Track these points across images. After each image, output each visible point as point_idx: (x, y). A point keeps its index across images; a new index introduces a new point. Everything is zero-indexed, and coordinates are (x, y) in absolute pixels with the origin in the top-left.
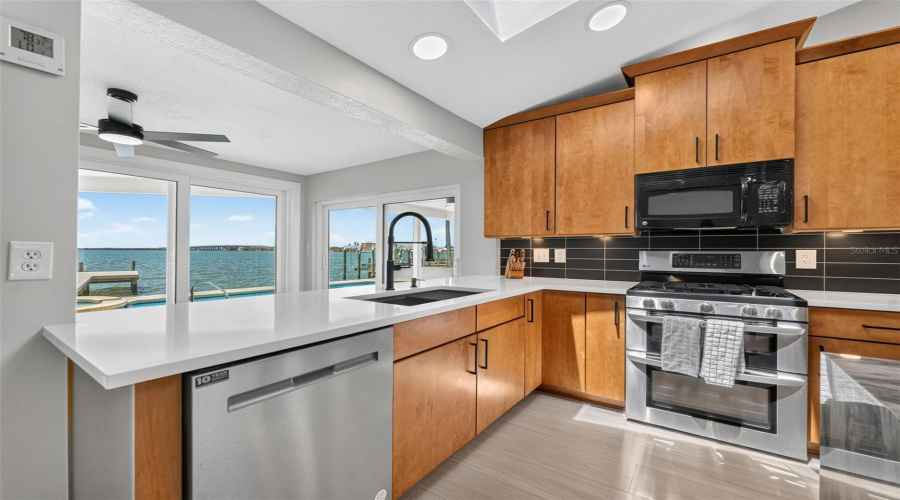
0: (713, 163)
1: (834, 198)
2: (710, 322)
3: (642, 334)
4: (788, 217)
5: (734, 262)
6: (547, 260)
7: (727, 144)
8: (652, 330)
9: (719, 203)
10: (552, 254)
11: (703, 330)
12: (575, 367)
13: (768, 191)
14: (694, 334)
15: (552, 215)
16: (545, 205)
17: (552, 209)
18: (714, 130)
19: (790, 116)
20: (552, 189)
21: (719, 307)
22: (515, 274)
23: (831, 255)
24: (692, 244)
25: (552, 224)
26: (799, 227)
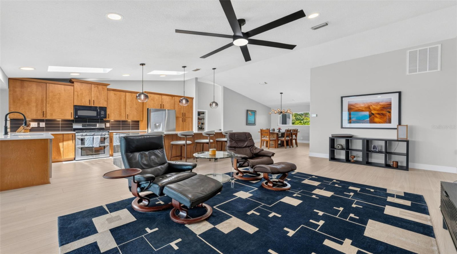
0: (93, 105)
1: (112, 114)
2: (95, 137)
3: (80, 141)
4: (106, 117)
5: (96, 125)
6: (36, 126)
7: (95, 102)
8: (82, 140)
9: (93, 114)
10: (39, 124)
11: (93, 138)
12: (60, 153)
13: (102, 113)
14: (92, 139)
15: (45, 113)
16: (42, 110)
17: (45, 110)
18: (93, 99)
19: (106, 100)
20: (45, 105)
21: (96, 133)
22: (25, 131)
23: (112, 124)
24: (86, 122)
25: (45, 115)
26: (107, 119)
